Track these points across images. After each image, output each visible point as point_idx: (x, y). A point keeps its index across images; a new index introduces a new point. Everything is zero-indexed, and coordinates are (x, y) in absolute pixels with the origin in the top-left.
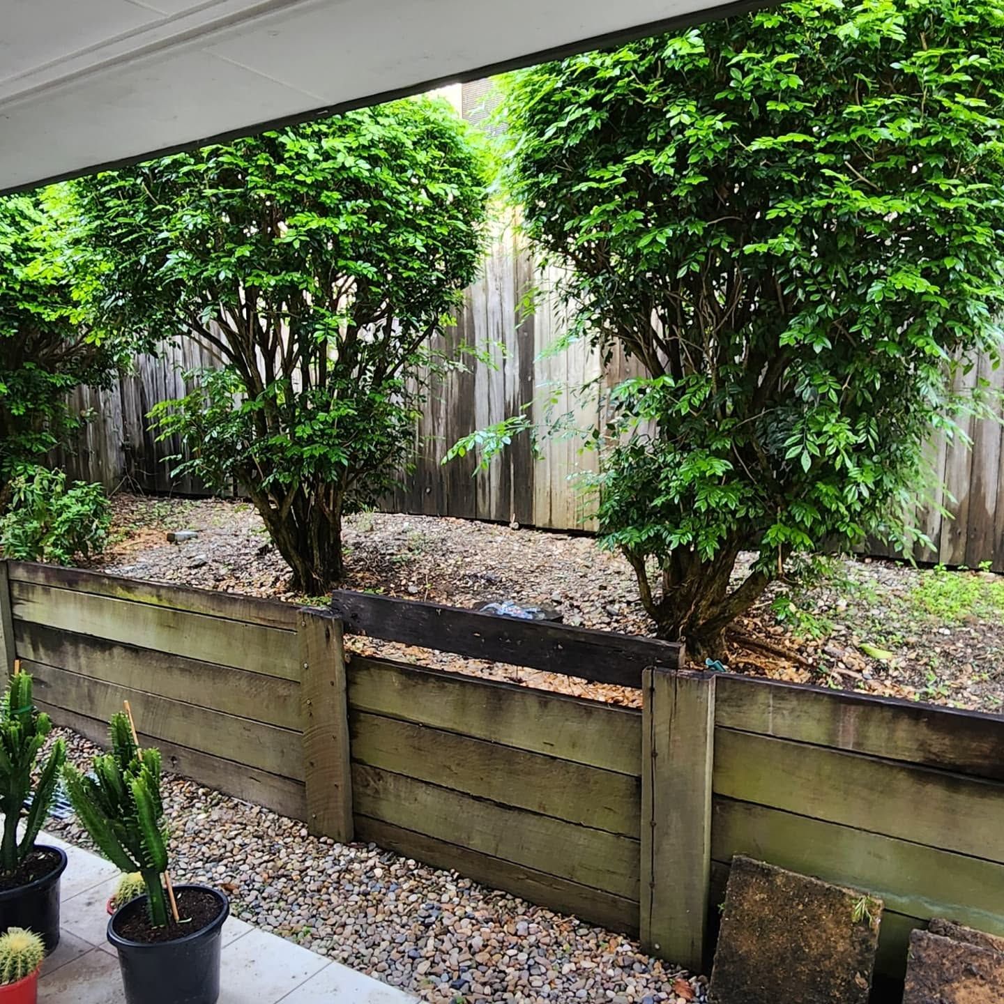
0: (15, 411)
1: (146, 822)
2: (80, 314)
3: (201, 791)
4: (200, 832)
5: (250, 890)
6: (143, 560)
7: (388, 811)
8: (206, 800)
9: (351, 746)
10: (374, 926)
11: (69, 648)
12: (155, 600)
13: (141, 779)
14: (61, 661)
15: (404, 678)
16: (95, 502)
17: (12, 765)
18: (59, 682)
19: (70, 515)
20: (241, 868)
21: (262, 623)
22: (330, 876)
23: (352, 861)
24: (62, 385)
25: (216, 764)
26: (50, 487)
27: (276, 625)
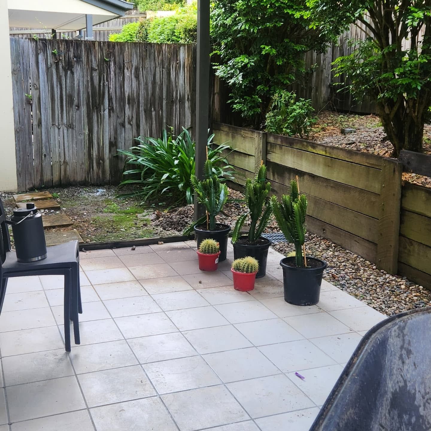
0: (278, 63)
1: (298, 222)
2: (308, 14)
3: (333, 245)
4: (328, 258)
5: (343, 280)
6: (326, 140)
7: (413, 261)
8: (335, 248)
9: (400, 228)
10: (392, 302)
11: (287, 175)
12: (324, 153)
13: (297, 204)
14: (283, 181)
15: (427, 195)
16: (307, 108)
17: (256, 200)
18: (282, 191)
19: (295, 114)
20: (341, 272)
21: (368, 165)
22: (379, 282)
23: (392, 281)
24: (300, 50)
25: (342, 233)
26: (289, 100)
27: (374, 167)
